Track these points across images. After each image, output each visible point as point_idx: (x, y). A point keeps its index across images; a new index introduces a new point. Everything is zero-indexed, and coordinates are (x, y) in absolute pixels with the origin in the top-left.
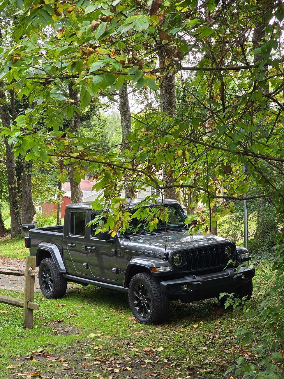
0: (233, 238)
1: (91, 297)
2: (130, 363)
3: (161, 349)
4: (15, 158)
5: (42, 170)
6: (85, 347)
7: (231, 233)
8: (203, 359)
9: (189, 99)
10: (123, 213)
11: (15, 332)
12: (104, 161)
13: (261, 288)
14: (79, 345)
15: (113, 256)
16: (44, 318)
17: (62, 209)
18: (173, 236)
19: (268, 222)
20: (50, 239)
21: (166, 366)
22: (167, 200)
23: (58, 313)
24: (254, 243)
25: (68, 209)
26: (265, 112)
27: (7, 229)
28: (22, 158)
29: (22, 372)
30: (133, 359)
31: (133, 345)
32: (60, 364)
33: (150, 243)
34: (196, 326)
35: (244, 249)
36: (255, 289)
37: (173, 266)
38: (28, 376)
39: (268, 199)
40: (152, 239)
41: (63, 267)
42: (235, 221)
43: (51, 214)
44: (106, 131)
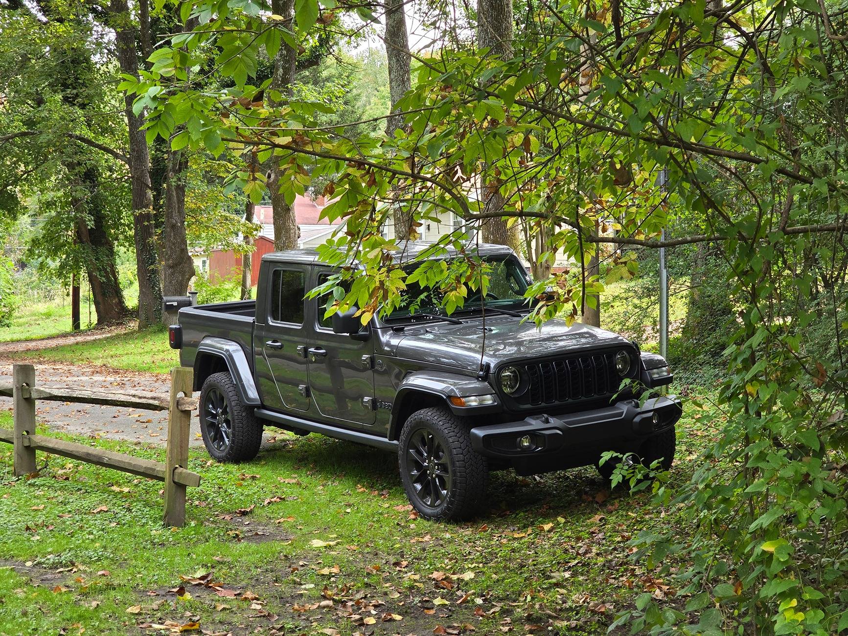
0: (635, 335)
1: (315, 462)
2: (401, 604)
3: (468, 576)
4: (148, 150)
5: (211, 178)
6: (300, 568)
7: (630, 323)
8: (561, 599)
9: (541, 17)
10: (389, 271)
11: (145, 535)
12: (348, 156)
13: (694, 445)
14: (288, 565)
15: (365, 369)
16: (209, 504)
17: (253, 266)
18: (501, 327)
19: (713, 301)
20: (225, 331)
21: (481, 612)
22: (488, 246)
23: (242, 495)
24: (681, 346)
25: (267, 263)
26: (712, 51)
27: (130, 307)
28: (165, 150)
29: (161, 621)
30: (407, 596)
31: (406, 567)
32: (245, 605)
33: (450, 343)
34: (547, 527)
35: (659, 357)
36: (680, 448)
37: (499, 394)
38: (173, 630)
39: (714, 248)
40: (454, 333)
41: (253, 393)
42: (640, 298)
43: (229, 276)
44: (355, 92)
